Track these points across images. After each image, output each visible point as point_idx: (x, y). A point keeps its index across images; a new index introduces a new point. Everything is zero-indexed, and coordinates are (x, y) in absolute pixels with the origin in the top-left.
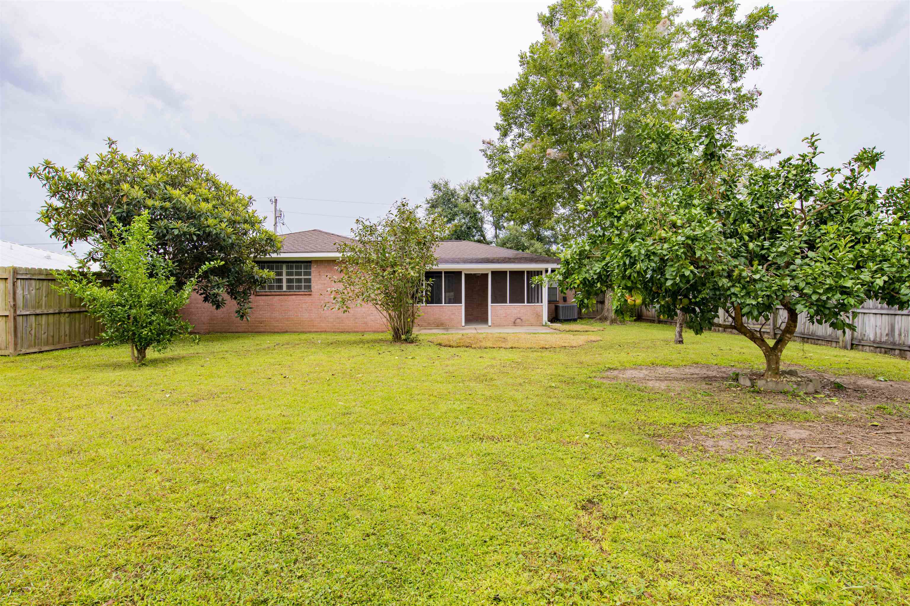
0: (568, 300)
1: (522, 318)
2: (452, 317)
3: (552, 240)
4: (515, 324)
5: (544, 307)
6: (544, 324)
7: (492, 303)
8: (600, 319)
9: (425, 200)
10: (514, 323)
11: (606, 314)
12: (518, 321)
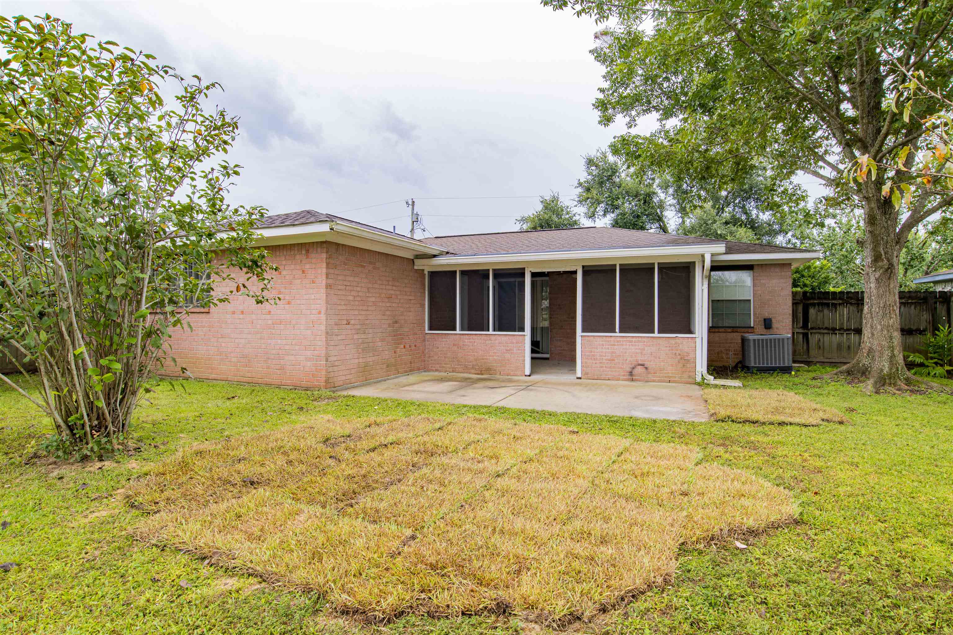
0: (775, 325)
1: (647, 364)
2: (507, 356)
3: (776, 227)
4: (631, 376)
5: (698, 341)
6: (699, 379)
7: (584, 331)
8: (849, 373)
9: (577, 182)
10: (631, 373)
11: (865, 361)
12: (639, 369)
